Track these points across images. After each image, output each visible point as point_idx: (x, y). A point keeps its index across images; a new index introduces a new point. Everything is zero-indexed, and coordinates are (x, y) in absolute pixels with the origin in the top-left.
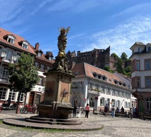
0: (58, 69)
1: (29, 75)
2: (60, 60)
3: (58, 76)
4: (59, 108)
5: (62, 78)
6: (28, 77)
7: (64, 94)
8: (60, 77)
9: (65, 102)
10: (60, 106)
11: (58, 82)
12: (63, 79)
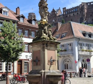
0: (42, 37)
1: (13, 44)
2: (43, 28)
3: (43, 45)
4: (48, 76)
5: (47, 46)
6: (13, 46)
7: (51, 62)
8: (45, 45)
9: (53, 69)
10: (49, 74)
11: (44, 51)
12: (49, 47)
